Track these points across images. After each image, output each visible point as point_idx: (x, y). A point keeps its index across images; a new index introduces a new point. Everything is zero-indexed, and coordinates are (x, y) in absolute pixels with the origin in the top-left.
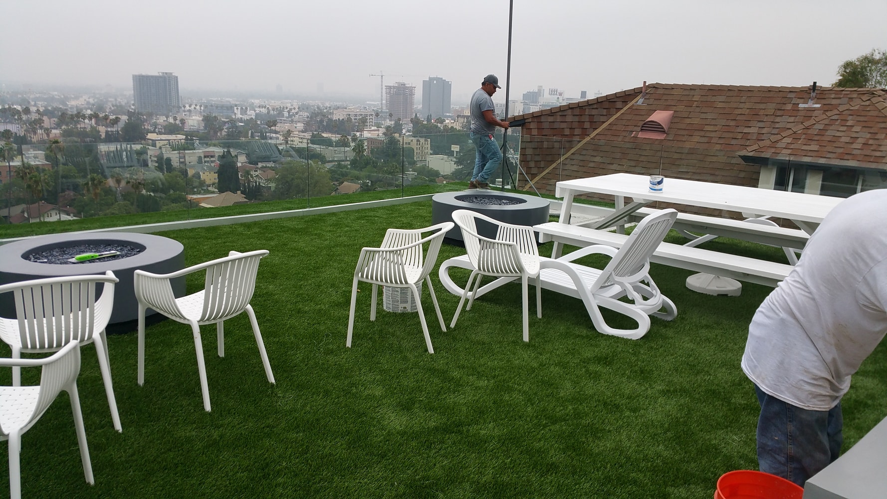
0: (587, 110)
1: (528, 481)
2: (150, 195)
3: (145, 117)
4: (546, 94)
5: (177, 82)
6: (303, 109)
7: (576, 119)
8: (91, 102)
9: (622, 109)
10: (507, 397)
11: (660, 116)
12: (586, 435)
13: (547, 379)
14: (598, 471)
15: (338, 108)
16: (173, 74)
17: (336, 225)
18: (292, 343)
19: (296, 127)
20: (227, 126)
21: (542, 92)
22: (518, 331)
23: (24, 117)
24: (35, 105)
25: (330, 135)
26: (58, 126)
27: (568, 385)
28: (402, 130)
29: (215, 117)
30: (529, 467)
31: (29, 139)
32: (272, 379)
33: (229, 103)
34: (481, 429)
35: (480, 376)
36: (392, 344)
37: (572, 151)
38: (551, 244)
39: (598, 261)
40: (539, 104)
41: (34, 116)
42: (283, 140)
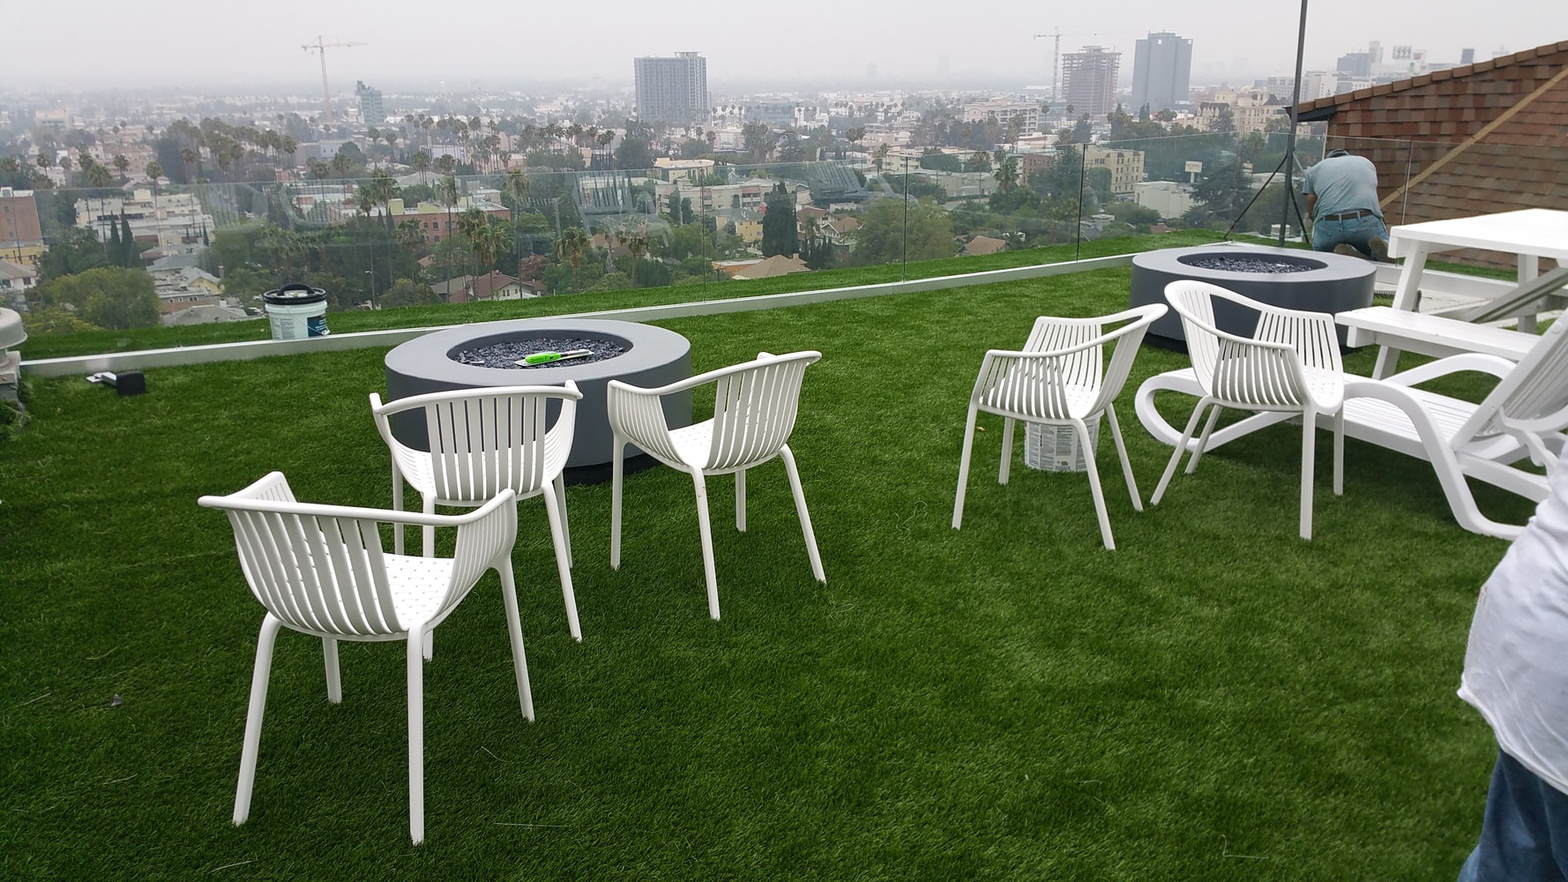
0: (1471, 85)
1: (1288, 803)
2: (657, 261)
3: (652, 130)
4: (1387, 58)
5: (704, 67)
6: (911, 106)
7: (1446, 103)
8: (570, 107)
9: (1548, 80)
10: (1256, 642)
12: (1416, 727)
13: (1345, 613)
14: (1435, 797)
15: (972, 100)
16: (699, 55)
17: (951, 310)
18: (858, 515)
19: (896, 139)
20: (781, 141)
21: (1379, 52)
22: (1289, 518)
23: (472, 134)
24: (488, 114)
25: (956, 151)
26: (521, 147)
27: (1388, 627)
28: (1090, 135)
29: (763, 126)
30: (1292, 776)
31: (478, 169)
32: (820, 575)
33: (786, 102)
34: (1198, 697)
35: (1204, 596)
36: (1036, 528)
37: (1435, 166)
38: (1372, 350)
39: (1470, 386)
40: (1372, 77)
41: (486, 132)
42: (873, 163)
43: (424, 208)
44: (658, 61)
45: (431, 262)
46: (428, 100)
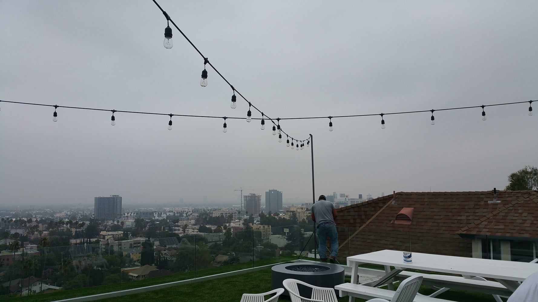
2: (99, 269)
3: (100, 222)
4: (338, 197)
5: (121, 200)
6: (195, 212)
8: (68, 214)
9: (383, 207)
11: (406, 211)
15: (215, 210)
16: (119, 196)
19: (190, 223)
20: (149, 224)
21: (336, 195)
23: (28, 225)
24: (35, 217)
25: (211, 226)
26: (47, 229)
28: (254, 221)
29: (142, 219)
31: (29, 237)
33: (151, 211)
37: (356, 233)
38: (347, 298)
41: (34, 224)
42: (182, 231)
43: (4, 253)
44: (104, 198)
46: (11, 213)
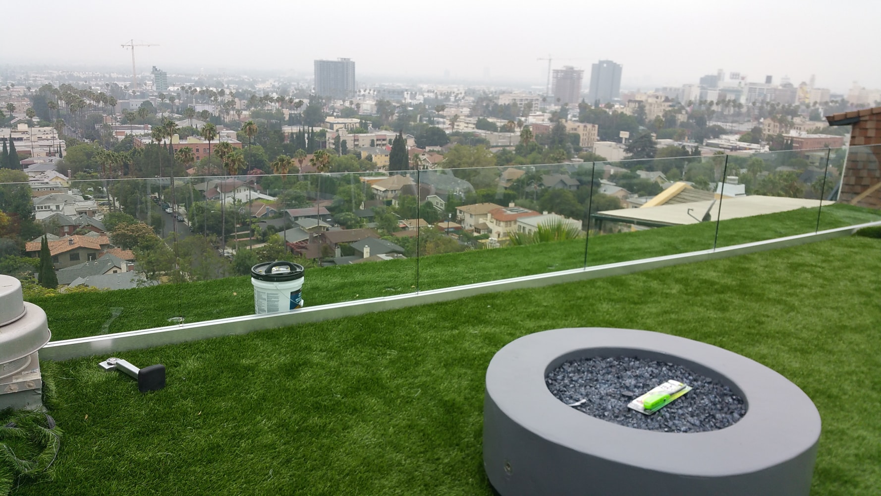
4: (727, 78)
5: (354, 68)
6: (469, 94)
8: (276, 85)
15: (503, 93)
16: (351, 60)
19: (462, 112)
20: (398, 110)
21: (722, 75)
23: (220, 99)
24: (228, 88)
25: (496, 120)
26: (248, 107)
28: (567, 115)
29: (388, 102)
31: (223, 119)
33: (400, 88)
40: (719, 88)
41: (227, 98)
42: (449, 124)
43: (191, 140)
44: (328, 62)
45: (194, 171)
46: (193, 78)
